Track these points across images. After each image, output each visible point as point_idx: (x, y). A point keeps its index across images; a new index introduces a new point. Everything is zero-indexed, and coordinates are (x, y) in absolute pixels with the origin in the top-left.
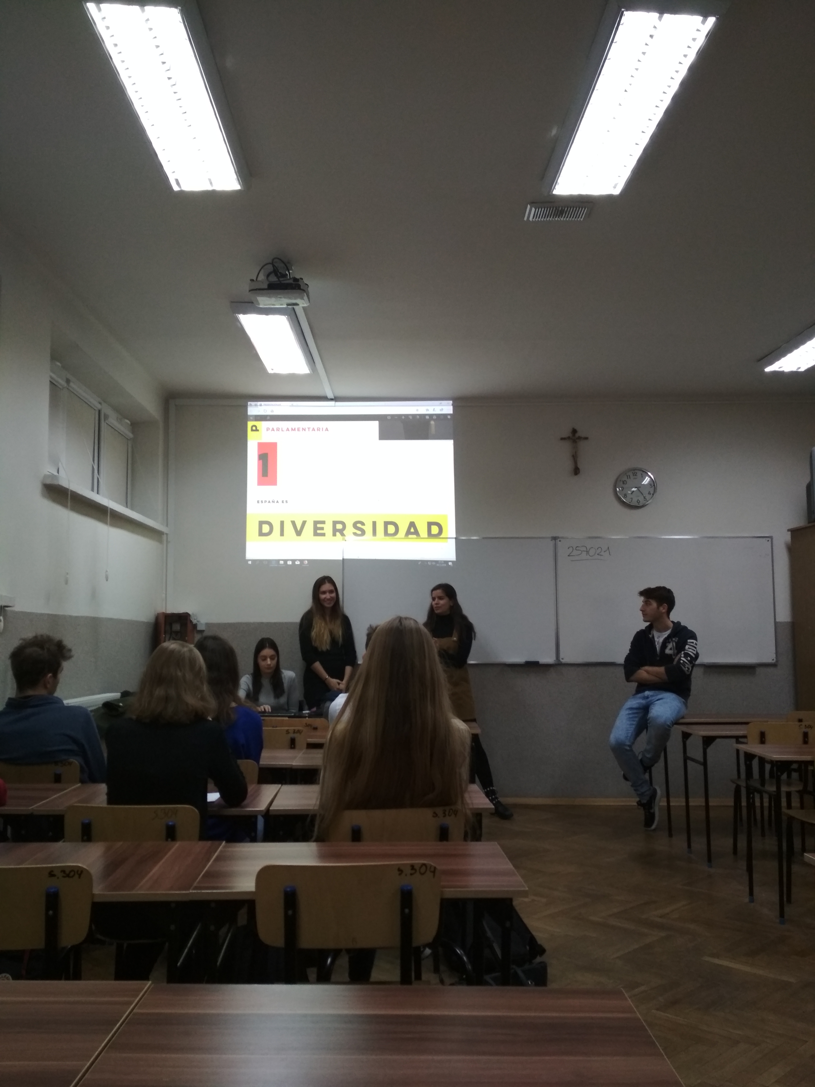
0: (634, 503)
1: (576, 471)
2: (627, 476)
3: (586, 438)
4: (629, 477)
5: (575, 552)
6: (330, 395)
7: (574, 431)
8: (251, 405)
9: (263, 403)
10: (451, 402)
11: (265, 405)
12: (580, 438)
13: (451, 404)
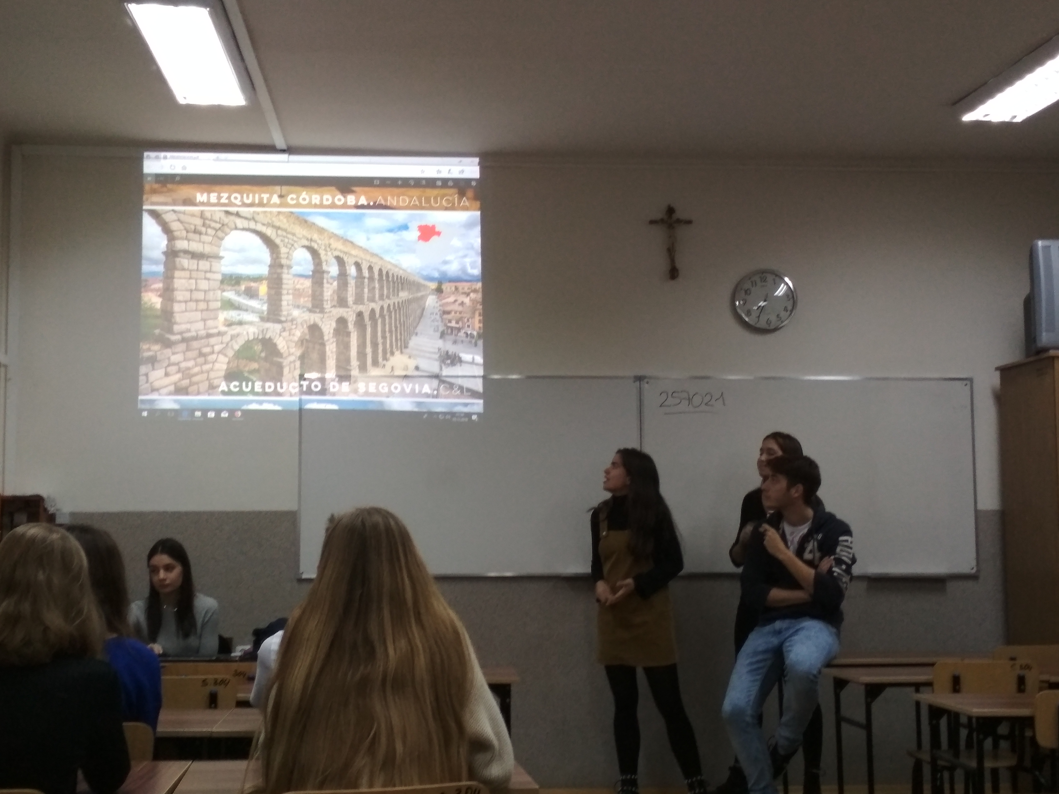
0: (762, 324)
1: (673, 273)
2: (752, 282)
3: (689, 222)
4: (754, 283)
5: (670, 401)
6: (280, 143)
7: (671, 211)
8: (148, 157)
9: (169, 154)
10: (477, 160)
11: (173, 158)
12: (679, 221)
13: (477, 164)
